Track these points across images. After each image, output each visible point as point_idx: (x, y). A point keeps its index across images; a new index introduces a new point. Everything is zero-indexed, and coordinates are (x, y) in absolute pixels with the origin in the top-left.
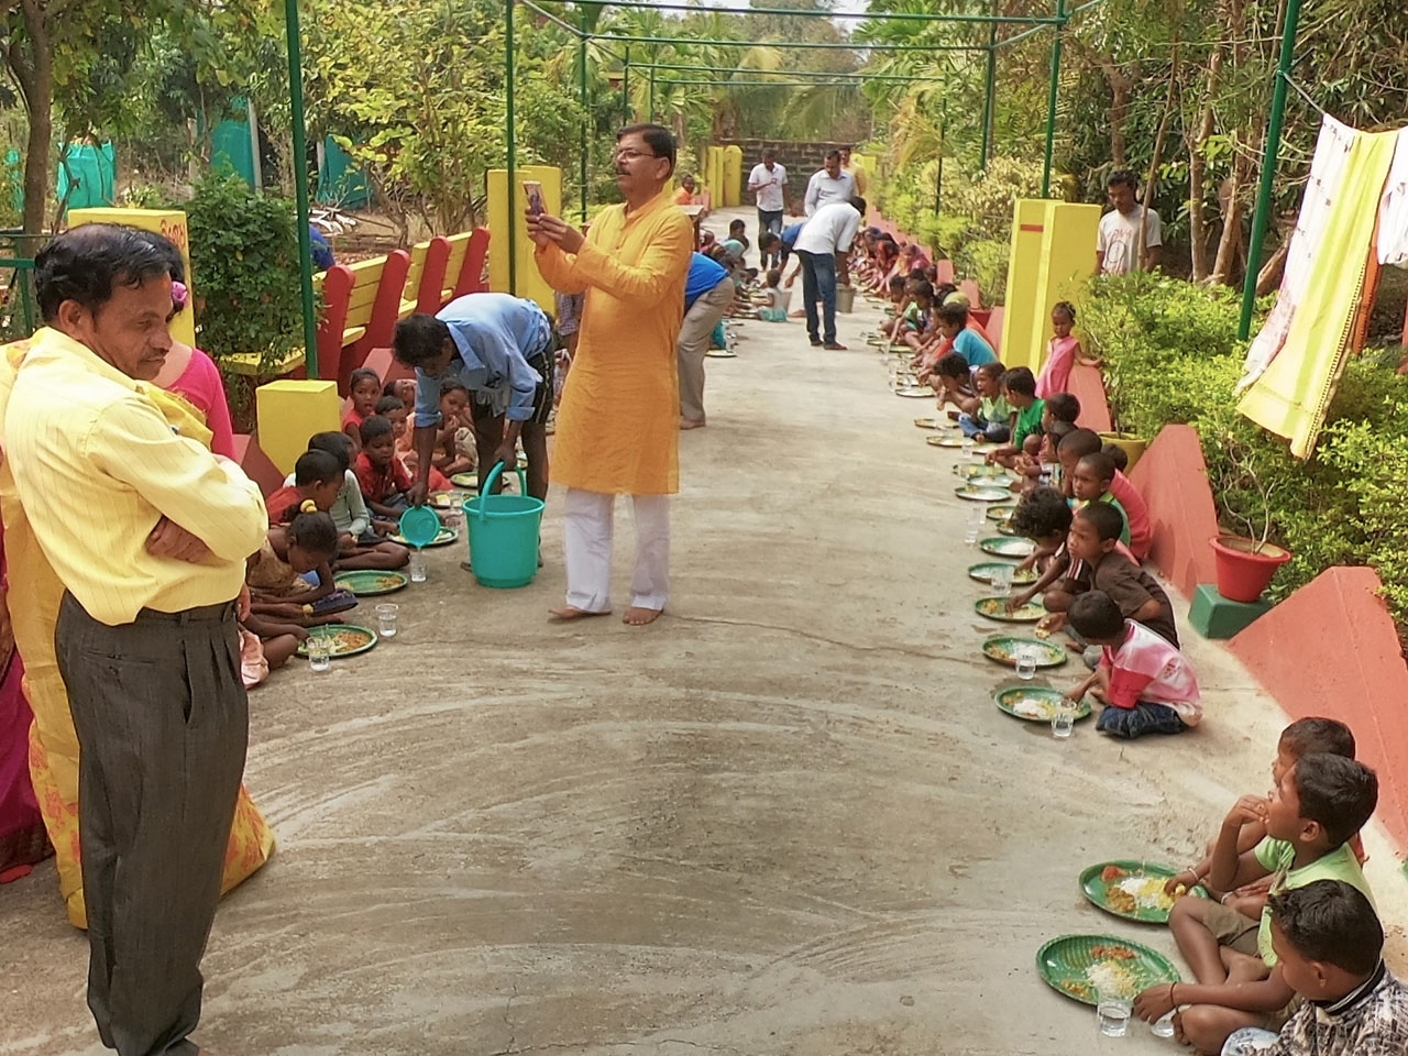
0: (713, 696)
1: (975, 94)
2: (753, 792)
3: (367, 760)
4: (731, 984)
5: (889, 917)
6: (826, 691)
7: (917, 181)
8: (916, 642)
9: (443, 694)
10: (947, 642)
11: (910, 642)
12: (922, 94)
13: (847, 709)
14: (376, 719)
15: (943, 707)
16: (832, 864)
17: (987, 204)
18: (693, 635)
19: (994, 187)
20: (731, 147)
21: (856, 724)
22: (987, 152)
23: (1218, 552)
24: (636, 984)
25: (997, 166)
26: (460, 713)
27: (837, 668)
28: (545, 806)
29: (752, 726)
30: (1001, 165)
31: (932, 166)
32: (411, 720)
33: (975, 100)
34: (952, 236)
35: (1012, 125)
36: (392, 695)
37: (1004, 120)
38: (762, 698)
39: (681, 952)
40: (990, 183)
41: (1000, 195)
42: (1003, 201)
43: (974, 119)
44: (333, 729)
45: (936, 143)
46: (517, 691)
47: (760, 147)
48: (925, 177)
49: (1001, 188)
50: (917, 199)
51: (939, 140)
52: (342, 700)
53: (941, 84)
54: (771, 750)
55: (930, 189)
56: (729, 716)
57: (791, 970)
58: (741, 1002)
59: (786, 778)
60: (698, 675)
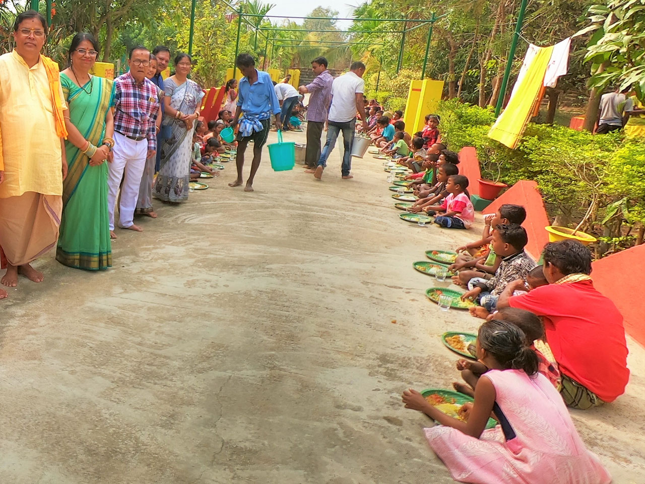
0: (309, 207)
1: (395, 48)
2: (324, 226)
3: (213, 210)
4: (324, 259)
5: (367, 253)
6: (343, 209)
7: (369, 80)
8: (372, 202)
9: (229, 199)
10: (382, 203)
11: (370, 202)
12: (373, 50)
13: (351, 214)
14: (213, 202)
15: (382, 216)
16: (349, 242)
17: (398, 85)
18: (301, 194)
19: (401, 79)
20: (296, 70)
21: (354, 217)
22: (399, 68)
23: (480, 182)
24: (297, 255)
25: (403, 73)
26: (236, 204)
27: (346, 205)
28: (264, 223)
29: (322, 214)
30: (404, 72)
31: (376, 75)
32: (222, 203)
33: (395, 51)
34: (383, 97)
35: (409, 59)
36: (216, 198)
37: (407, 57)
38: (323, 209)
39: (308, 252)
40: (400, 78)
41: (403, 82)
42: (404, 84)
43: (395, 57)
44: (202, 203)
45: (378, 66)
46: (250, 201)
47: (307, 70)
48: (372, 79)
49: (404, 80)
50: (369, 87)
51: (379, 65)
52: (202, 198)
53: (382, 46)
54: (328, 219)
55: (374, 83)
56: (314, 211)
57: (340, 258)
58: (326, 262)
59: (334, 225)
60: (303, 202)
